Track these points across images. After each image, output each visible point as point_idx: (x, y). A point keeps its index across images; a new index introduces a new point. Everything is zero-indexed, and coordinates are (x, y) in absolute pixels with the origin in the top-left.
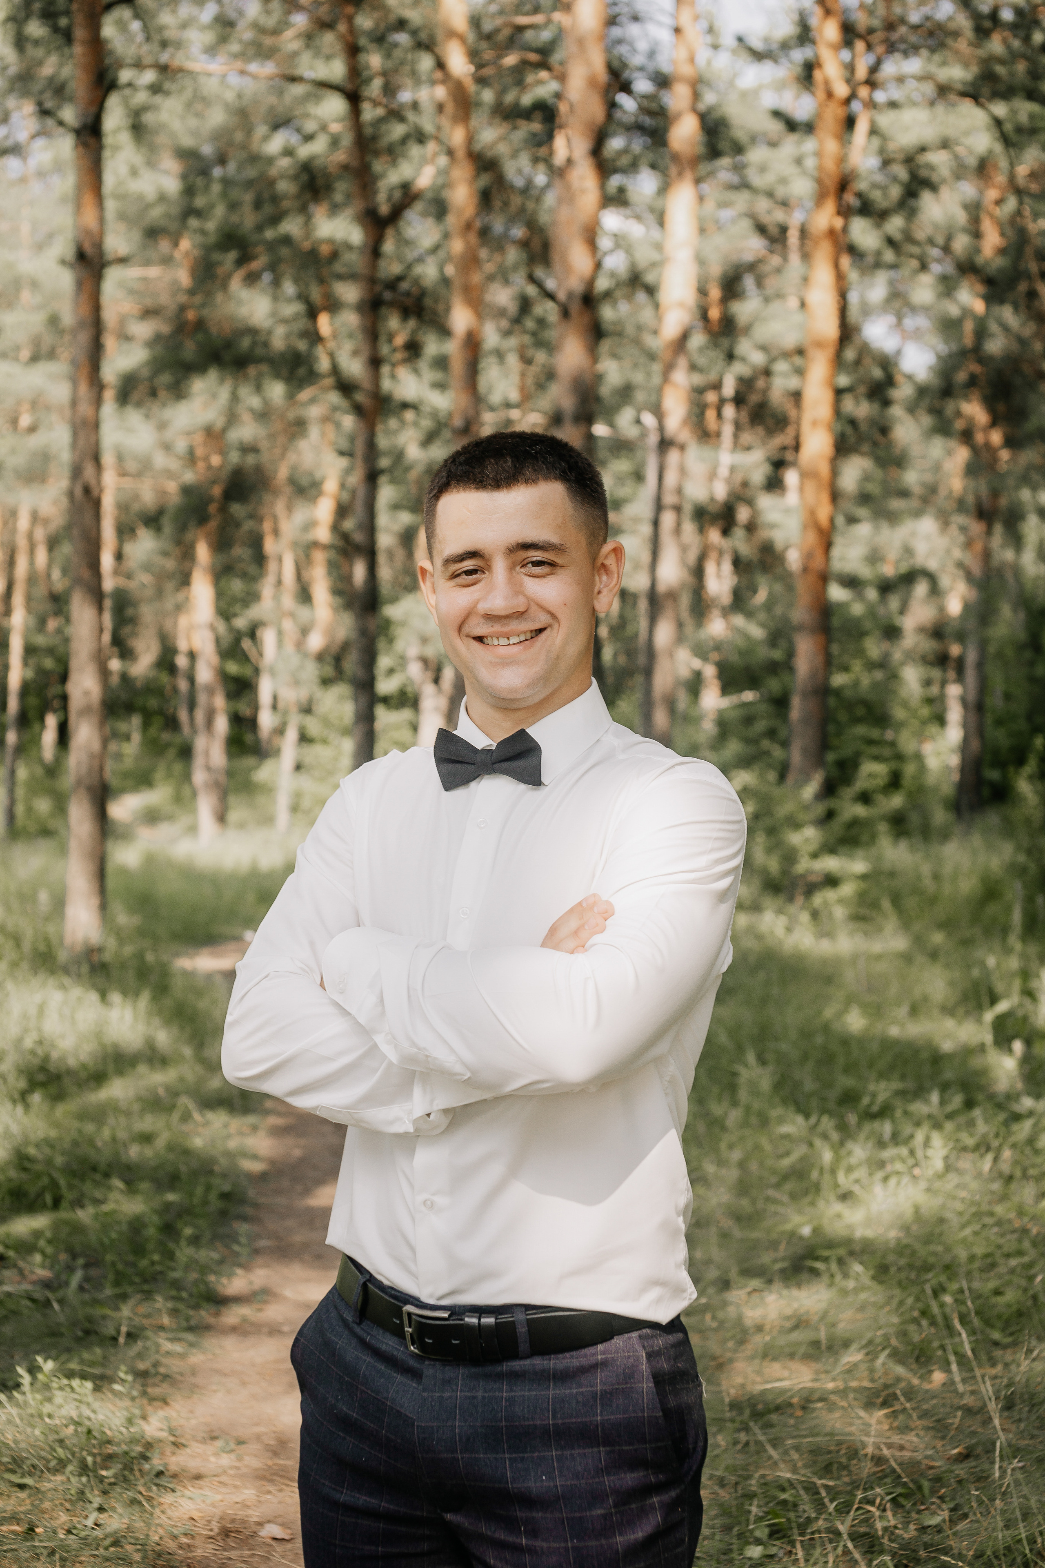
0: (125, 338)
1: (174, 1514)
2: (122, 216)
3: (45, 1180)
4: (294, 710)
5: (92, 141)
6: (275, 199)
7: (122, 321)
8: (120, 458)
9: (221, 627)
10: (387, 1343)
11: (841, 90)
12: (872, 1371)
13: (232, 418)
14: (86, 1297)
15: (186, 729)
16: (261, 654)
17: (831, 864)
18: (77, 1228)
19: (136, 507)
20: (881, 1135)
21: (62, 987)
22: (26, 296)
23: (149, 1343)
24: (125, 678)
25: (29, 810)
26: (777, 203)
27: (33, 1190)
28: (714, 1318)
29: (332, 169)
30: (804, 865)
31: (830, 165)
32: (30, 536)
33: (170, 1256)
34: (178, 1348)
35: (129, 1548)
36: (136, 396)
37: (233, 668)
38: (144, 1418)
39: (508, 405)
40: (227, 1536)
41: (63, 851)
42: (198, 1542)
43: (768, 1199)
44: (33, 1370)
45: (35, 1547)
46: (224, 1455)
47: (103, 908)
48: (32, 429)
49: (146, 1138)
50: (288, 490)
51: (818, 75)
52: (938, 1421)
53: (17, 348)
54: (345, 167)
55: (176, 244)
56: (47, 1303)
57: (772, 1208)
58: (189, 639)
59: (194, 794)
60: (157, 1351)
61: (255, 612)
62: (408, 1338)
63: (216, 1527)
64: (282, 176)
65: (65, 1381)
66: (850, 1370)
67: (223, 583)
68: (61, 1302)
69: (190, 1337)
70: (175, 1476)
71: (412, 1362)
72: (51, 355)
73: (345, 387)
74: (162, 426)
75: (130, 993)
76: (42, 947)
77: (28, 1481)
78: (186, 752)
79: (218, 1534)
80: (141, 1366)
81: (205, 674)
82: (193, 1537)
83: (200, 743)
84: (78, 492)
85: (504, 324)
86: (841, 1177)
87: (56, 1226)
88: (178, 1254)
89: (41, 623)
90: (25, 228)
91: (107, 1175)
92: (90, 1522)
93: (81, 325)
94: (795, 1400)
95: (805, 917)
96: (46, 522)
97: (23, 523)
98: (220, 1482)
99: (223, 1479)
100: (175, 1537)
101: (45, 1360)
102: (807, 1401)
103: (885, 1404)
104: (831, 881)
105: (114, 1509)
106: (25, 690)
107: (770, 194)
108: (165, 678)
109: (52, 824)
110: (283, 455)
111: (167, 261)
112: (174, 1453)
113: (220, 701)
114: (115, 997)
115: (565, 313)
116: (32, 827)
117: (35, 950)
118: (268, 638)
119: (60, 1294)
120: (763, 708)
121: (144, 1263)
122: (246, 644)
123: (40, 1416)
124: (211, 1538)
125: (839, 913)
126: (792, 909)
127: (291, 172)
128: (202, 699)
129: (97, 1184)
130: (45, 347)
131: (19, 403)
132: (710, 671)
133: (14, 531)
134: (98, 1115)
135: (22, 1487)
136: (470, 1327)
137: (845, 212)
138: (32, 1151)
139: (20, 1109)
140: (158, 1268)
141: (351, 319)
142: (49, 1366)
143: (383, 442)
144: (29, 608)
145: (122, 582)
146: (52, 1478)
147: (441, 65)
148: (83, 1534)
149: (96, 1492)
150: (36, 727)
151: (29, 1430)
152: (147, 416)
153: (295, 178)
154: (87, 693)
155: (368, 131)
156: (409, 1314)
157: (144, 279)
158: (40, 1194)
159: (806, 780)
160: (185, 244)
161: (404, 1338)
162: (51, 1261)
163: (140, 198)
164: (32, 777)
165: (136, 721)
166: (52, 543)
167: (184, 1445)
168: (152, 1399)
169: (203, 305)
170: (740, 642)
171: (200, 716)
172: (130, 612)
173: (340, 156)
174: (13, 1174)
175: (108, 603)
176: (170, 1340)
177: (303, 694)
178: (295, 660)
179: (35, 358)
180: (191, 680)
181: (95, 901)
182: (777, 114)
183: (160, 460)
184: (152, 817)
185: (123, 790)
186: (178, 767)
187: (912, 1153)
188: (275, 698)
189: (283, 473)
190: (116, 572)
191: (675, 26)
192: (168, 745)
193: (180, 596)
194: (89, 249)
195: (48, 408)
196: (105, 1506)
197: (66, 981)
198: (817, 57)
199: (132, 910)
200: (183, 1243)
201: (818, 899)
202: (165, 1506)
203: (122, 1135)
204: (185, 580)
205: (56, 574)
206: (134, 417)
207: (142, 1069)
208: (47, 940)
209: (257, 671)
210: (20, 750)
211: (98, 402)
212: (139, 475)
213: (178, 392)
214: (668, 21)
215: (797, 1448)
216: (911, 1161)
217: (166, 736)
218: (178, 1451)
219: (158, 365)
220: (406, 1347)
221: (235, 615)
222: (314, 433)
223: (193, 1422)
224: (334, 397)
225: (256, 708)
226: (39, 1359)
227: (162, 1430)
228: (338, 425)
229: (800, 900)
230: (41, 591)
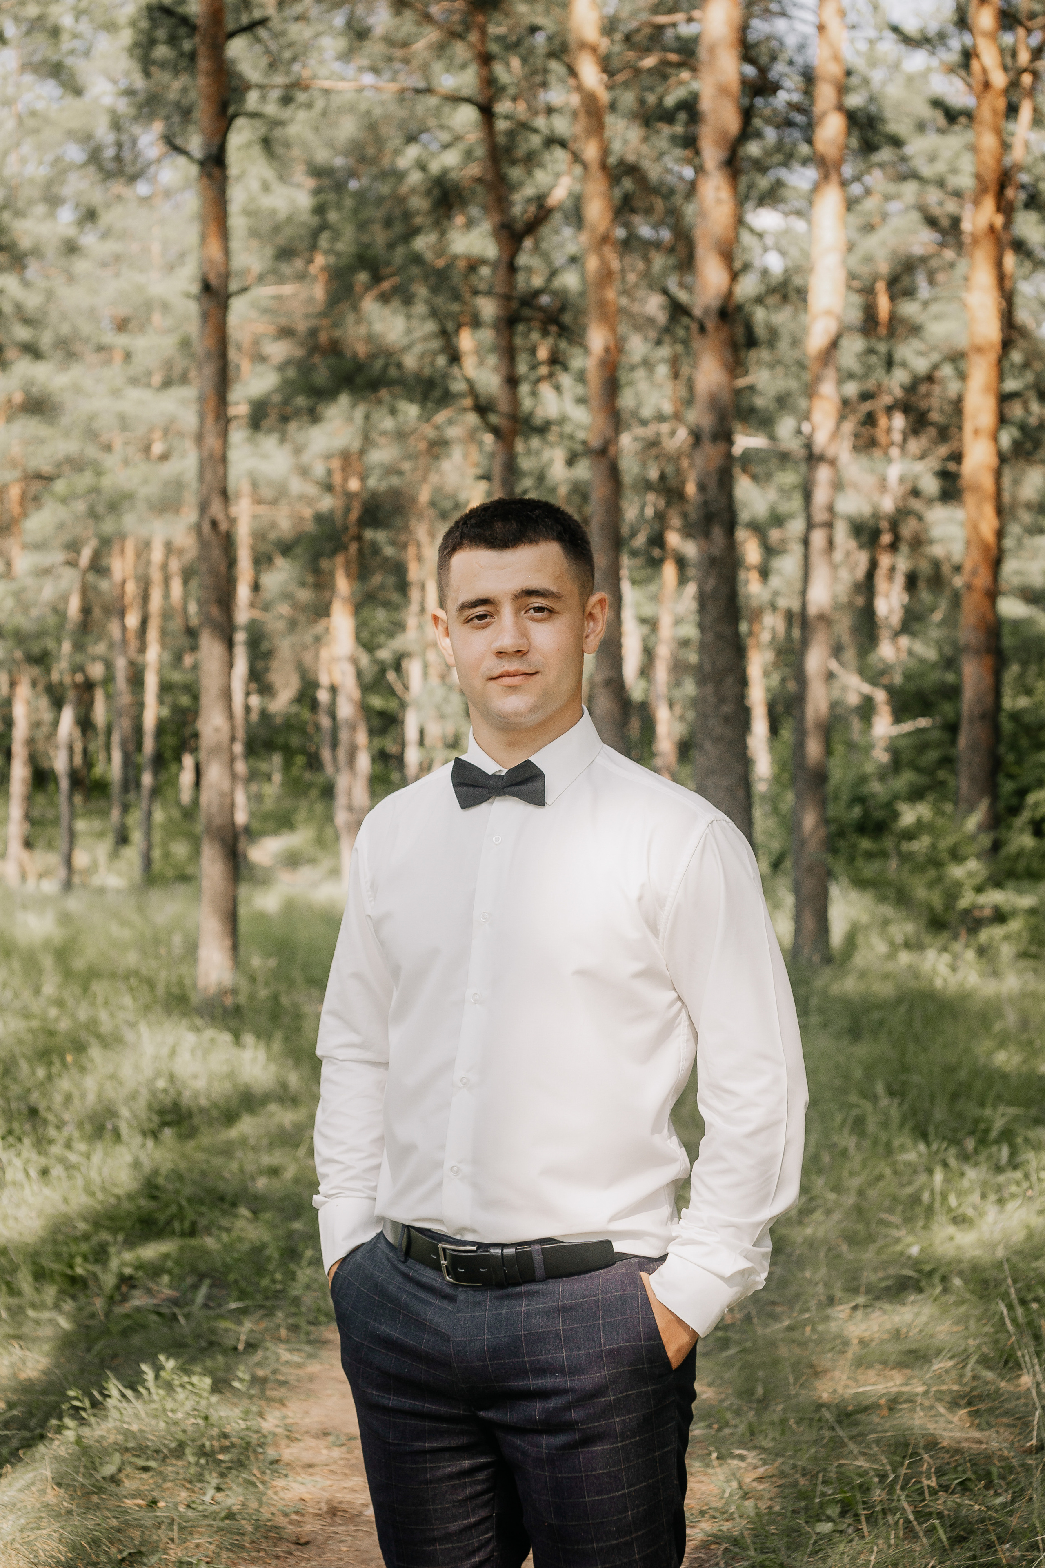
0: (260, 358)
1: (287, 1495)
2: (254, 233)
3: (174, 1208)
4: (440, 745)
5: (216, 171)
6: (407, 216)
7: (256, 342)
8: (254, 484)
9: (365, 660)
10: (428, 1276)
11: (999, 79)
12: (961, 1376)
13: (367, 440)
14: (211, 1313)
15: (329, 769)
16: (406, 688)
17: (995, 897)
18: (205, 1253)
19: (272, 536)
20: (999, 1160)
21: (197, 1030)
22: (157, 318)
23: (268, 1353)
24: (264, 715)
25: (167, 855)
26: (947, 193)
27: (162, 1218)
28: (813, 1330)
29: (466, 184)
30: (967, 899)
31: (989, 160)
32: (164, 567)
33: (293, 1276)
34: (296, 1358)
35: (243, 1522)
36: (266, 423)
37: (377, 702)
38: (261, 1415)
39: (660, 418)
40: (335, 1515)
41: (198, 895)
42: (307, 1519)
43: (882, 1222)
44: (158, 1369)
45: (157, 1517)
46: (336, 1449)
47: (235, 947)
48: (165, 457)
49: (274, 1172)
50: (431, 513)
51: (975, 65)
52: (1019, 1419)
53: (149, 373)
54: (479, 180)
55: (310, 261)
56: (174, 1317)
57: (884, 1230)
58: (330, 673)
59: (337, 837)
60: (277, 1360)
61: (399, 643)
62: (444, 1270)
63: (325, 1508)
64: (413, 191)
65: (186, 1379)
66: (939, 1378)
67: (366, 612)
68: (187, 1316)
69: (308, 1348)
70: (288, 1464)
71: (448, 1290)
72: (184, 379)
73: (483, 408)
74: (298, 451)
75: (264, 1035)
76: (175, 990)
77: (152, 1464)
78: (328, 792)
79: (327, 1512)
80: (260, 1373)
81: (346, 710)
82: (303, 1515)
83: (342, 782)
84: (206, 527)
85: (653, 334)
86: (953, 1201)
87: (182, 1249)
88: (299, 1273)
89: (178, 658)
90: (156, 248)
91: (234, 1205)
92: (207, 1498)
93: (208, 355)
94: (883, 1401)
95: (970, 955)
96: (181, 552)
97: (157, 555)
98: (331, 1471)
99: (333, 1467)
100: (286, 1515)
101: (168, 1359)
102: (894, 1403)
103: (969, 1404)
104: (1000, 916)
105: (230, 1488)
106: (161, 729)
107: (941, 183)
108: (306, 715)
109: (190, 870)
110: (425, 479)
111: (302, 277)
112: (288, 1446)
113: (362, 737)
114: (249, 1039)
115: (702, 329)
116: (170, 872)
117: (169, 994)
118: (414, 669)
119: (186, 1310)
120: (936, 735)
121: (265, 1282)
122: (391, 676)
123: (164, 1410)
124: (320, 1515)
125: (1007, 951)
126: (957, 946)
127: (422, 188)
128: (344, 736)
129: (224, 1213)
130: (177, 371)
131: (151, 430)
132: (880, 696)
133: (148, 563)
134: (227, 1151)
135: (146, 1469)
136: (494, 1257)
137: (1005, 208)
138: (161, 1181)
139: (150, 1143)
140: (278, 1287)
141: (487, 335)
142: (170, 1364)
143: (526, 464)
144: (164, 646)
145: (257, 614)
146: (174, 1462)
147: (572, 72)
148: (201, 1508)
149: (214, 1475)
150: (173, 768)
151: (153, 1422)
152: (283, 440)
153: (428, 193)
154: (217, 730)
155: (501, 140)
156: (444, 1249)
157: (278, 298)
158: (169, 1222)
159: (971, 809)
160: (320, 260)
161: (441, 1271)
162: (177, 1281)
163: (273, 213)
164: (170, 820)
165: (277, 759)
166: (187, 575)
167: (298, 1440)
168: (269, 1400)
169: (336, 325)
170: (912, 664)
171: (342, 754)
172: (264, 646)
173: (474, 170)
174: (143, 1202)
175: (240, 637)
176: (289, 1350)
177: (450, 728)
178: (440, 692)
179: (167, 384)
180: (333, 716)
181: (228, 943)
182: (937, 103)
183: (297, 486)
184: (293, 860)
185: (263, 833)
186: (319, 808)
187: (1027, 1176)
188: (422, 733)
189: (424, 496)
190: (252, 605)
191: (818, 23)
192: (310, 785)
193: (319, 628)
194: (214, 281)
195: (181, 435)
196: (223, 1486)
197: (199, 1022)
198: (975, 46)
199: (268, 955)
200: (304, 1263)
201: (984, 936)
202: (278, 1489)
203: (250, 1168)
204: (322, 611)
205: (193, 608)
206: (269, 443)
207: (273, 1107)
208: (181, 983)
209: (403, 705)
210: (156, 792)
211: (224, 434)
212: (274, 502)
213: (314, 416)
214: (810, 17)
215: (878, 1442)
216: (1025, 1185)
217: (308, 776)
218: (292, 1444)
219: (289, 389)
220: (444, 1278)
221: (380, 646)
222: (457, 453)
223: (307, 1421)
224: (472, 418)
225: (403, 745)
226: (162, 1358)
227: (278, 1426)
228: (480, 443)
229: (963, 936)
230: (176, 625)
